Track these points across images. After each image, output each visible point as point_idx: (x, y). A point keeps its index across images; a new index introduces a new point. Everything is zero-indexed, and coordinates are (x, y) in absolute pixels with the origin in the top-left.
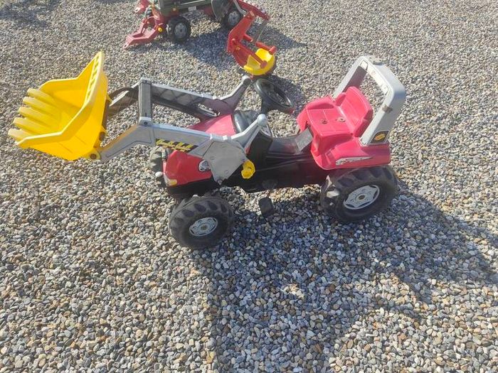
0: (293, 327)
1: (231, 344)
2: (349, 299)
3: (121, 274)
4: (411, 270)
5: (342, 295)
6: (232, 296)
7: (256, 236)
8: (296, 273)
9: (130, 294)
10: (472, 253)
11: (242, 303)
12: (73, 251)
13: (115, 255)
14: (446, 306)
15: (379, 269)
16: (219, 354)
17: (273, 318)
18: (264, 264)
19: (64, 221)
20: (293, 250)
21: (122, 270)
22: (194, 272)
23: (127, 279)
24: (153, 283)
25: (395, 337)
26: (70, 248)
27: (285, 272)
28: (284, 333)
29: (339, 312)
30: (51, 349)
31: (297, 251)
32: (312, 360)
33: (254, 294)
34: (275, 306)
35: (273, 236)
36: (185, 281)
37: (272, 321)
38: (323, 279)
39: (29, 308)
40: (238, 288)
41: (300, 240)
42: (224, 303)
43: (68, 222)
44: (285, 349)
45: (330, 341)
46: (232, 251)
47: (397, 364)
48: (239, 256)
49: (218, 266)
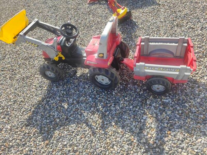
0: (56, 116)
1: (37, 113)
2: (79, 116)
3: (30, 82)
4: (109, 116)
5: (78, 113)
6: (48, 99)
7: (71, 83)
8: (71, 100)
9: (28, 88)
10: (142, 121)
11: (50, 103)
12: (27, 71)
13: (33, 76)
14: (109, 135)
15: (98, 110)
16: (33, 114)
17: (53, 111)
18: (65, 93)
19: (30, 62)
20: (77, 92)
21: (31, 80)
22: (46, 88)
23: (30, 83)
24: (35, 87)
25: (81, 135)
26: (27, 70)
27: (68, 99)
28: (52, 117)
29: (72, 118)
30: (5, 95)
31: (78, 93)
32: (52, 128)
33: (54, 102)
34: (57, 108)
35: (76, 85)
36: (42, 90)
37: (52, 112)
38: (77, 105)
39: (9, 83)
40: (52, 98)
41: (82, 89)
42: (45, 100)
43: (31, 62)
44: (48, 121)
45: (61, 126)
46: (60, 85)
47: (73, 144)
48: (60, 88)
49: (53, 89)
